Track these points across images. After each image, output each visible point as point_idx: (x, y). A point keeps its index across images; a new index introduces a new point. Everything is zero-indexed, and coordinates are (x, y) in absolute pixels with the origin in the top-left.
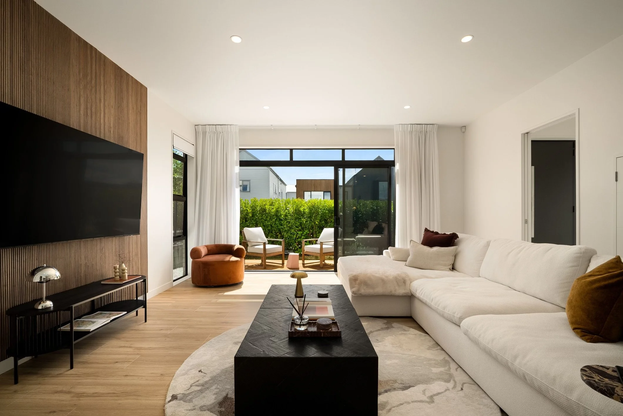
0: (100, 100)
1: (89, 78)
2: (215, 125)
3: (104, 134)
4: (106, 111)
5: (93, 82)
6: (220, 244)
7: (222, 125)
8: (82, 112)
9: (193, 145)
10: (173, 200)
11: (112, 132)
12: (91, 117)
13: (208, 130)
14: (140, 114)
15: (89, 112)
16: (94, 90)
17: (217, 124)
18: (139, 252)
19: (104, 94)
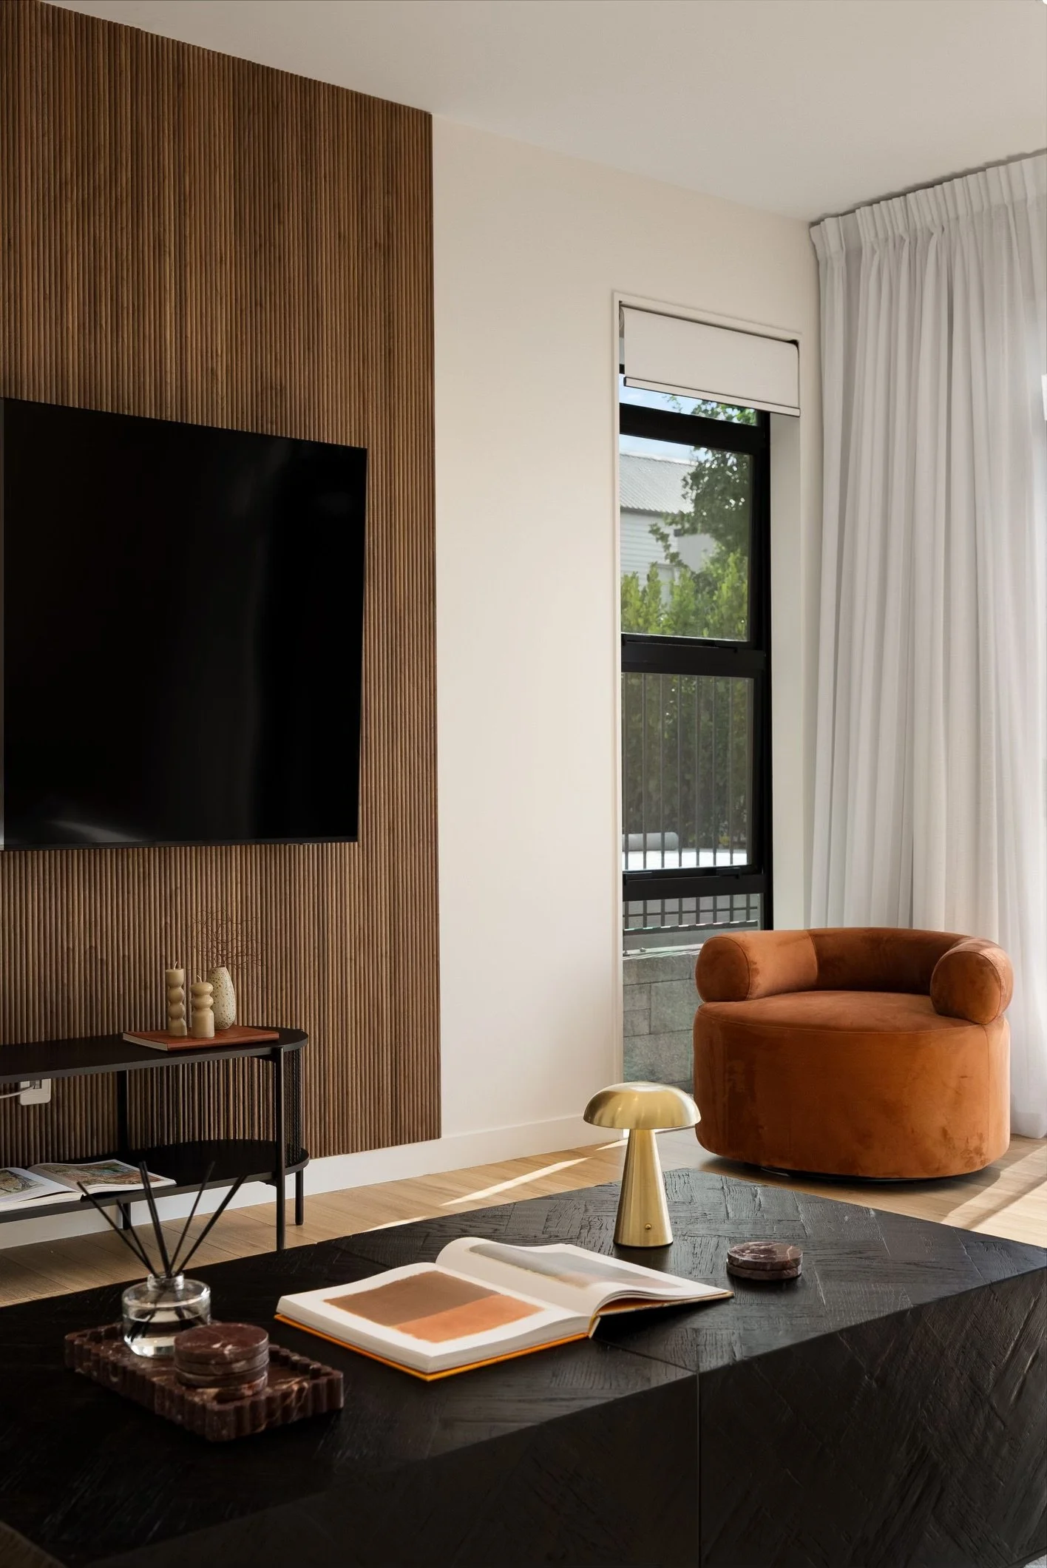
0: (159, 245)
1: (103, 166)
2: (898, 195)
3: (182, 388)
4: (192, 284)
5: (125, 176)
6: (927, 929)
7: (939, 182)
8: (72, 321)
9: (795, 342)
10: (623, 670)
11: (221, 374)
12: (117, 328)
13: (867, 237)
14: (387, 252)
15: (105, 310)
16: (126, 211)
17: (911, 182)
18: (384, 930)
19: (181, 215)
